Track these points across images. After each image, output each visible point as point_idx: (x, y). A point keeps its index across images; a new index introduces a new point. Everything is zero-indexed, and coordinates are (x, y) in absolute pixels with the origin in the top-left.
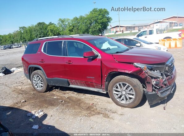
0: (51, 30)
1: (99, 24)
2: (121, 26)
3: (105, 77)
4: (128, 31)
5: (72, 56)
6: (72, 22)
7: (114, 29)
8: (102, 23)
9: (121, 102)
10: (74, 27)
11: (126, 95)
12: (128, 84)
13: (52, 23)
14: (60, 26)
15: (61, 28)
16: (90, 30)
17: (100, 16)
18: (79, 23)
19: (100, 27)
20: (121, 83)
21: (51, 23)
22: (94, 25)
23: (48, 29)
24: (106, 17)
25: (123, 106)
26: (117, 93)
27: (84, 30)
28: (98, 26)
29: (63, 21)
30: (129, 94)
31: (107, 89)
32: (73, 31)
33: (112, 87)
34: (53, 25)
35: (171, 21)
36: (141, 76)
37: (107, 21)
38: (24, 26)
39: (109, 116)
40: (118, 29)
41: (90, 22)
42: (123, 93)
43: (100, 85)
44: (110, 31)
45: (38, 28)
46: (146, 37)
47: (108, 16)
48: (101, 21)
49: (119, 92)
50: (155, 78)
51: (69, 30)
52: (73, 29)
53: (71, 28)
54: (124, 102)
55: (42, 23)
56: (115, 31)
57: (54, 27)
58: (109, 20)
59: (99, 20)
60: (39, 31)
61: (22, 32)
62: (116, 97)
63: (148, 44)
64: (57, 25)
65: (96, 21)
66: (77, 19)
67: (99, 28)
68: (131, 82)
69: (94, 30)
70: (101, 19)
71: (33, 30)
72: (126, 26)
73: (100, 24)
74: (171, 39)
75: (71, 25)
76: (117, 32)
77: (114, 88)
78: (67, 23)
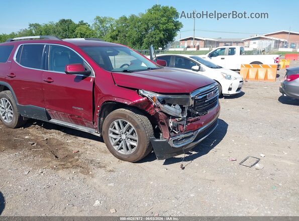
0: (81, 33)
1: (160, 31)
2: (196, 39)
3: (98, 109)
4: (207, 47)
5: (55, 70)
6: (118, 24)
7: (186, 42)
8: (166, 30)
9: (119, 151)
10: (119, 32)
11: (127, 140)
12: (129, 123)
13: (84, 22)
14: (96, 30)
15: (98, 32)
16: (145, 40)
17: (163, 19)
18: (128, 26)
19: (162, 36)
20: (119, 120)
21: (82, 22)
22: (153, 32)
23: (76, 31)
24: (173, 22)
25: (121, 158)
26: (114, 136)
27: (135, 39)
28: (158, 34)
29: (102, 22)
30: (131, 139)
31: (100, 130)
32: (117, 39)
33: (108, 127)
34: (85, 26)
35: (278, 39)
36: (148, 111)
37: (175, 27)
38: (37, 23)
39: (89, 172)
40: (192, 43)
41: (146, 26)
42: (122, 138)
43: (92, 122)
44: (179, 44)
45: (60, 29)
46: (223, 59)
47: (177, 20)
48: (164, 26)
49: (118, 134)
50: (173, 117)
51: (111, 37)
52: (117, 35)
53: (114, 33)
54: (123, 152)
55: (67, 20)
56: (186, 46)
57: (87, 29)
58: (177, 26)
59: (161, 26)
60: (61, 34)
61: (34, 32)
62: (113, 143)
63: (212, 68)
64: (92, 27)
65: (157, 27)
66: (126, 19)
67: (161, 38)
68: (133, 120)
69: (151, 40)
70: (164, 24)
71: (51, 31)
72: (205, 39)
73: (162, 32)
74: (260, 65)
75: (115, 28)
76: (189, 47)
77: (110, 129)
78: (109, 25)
